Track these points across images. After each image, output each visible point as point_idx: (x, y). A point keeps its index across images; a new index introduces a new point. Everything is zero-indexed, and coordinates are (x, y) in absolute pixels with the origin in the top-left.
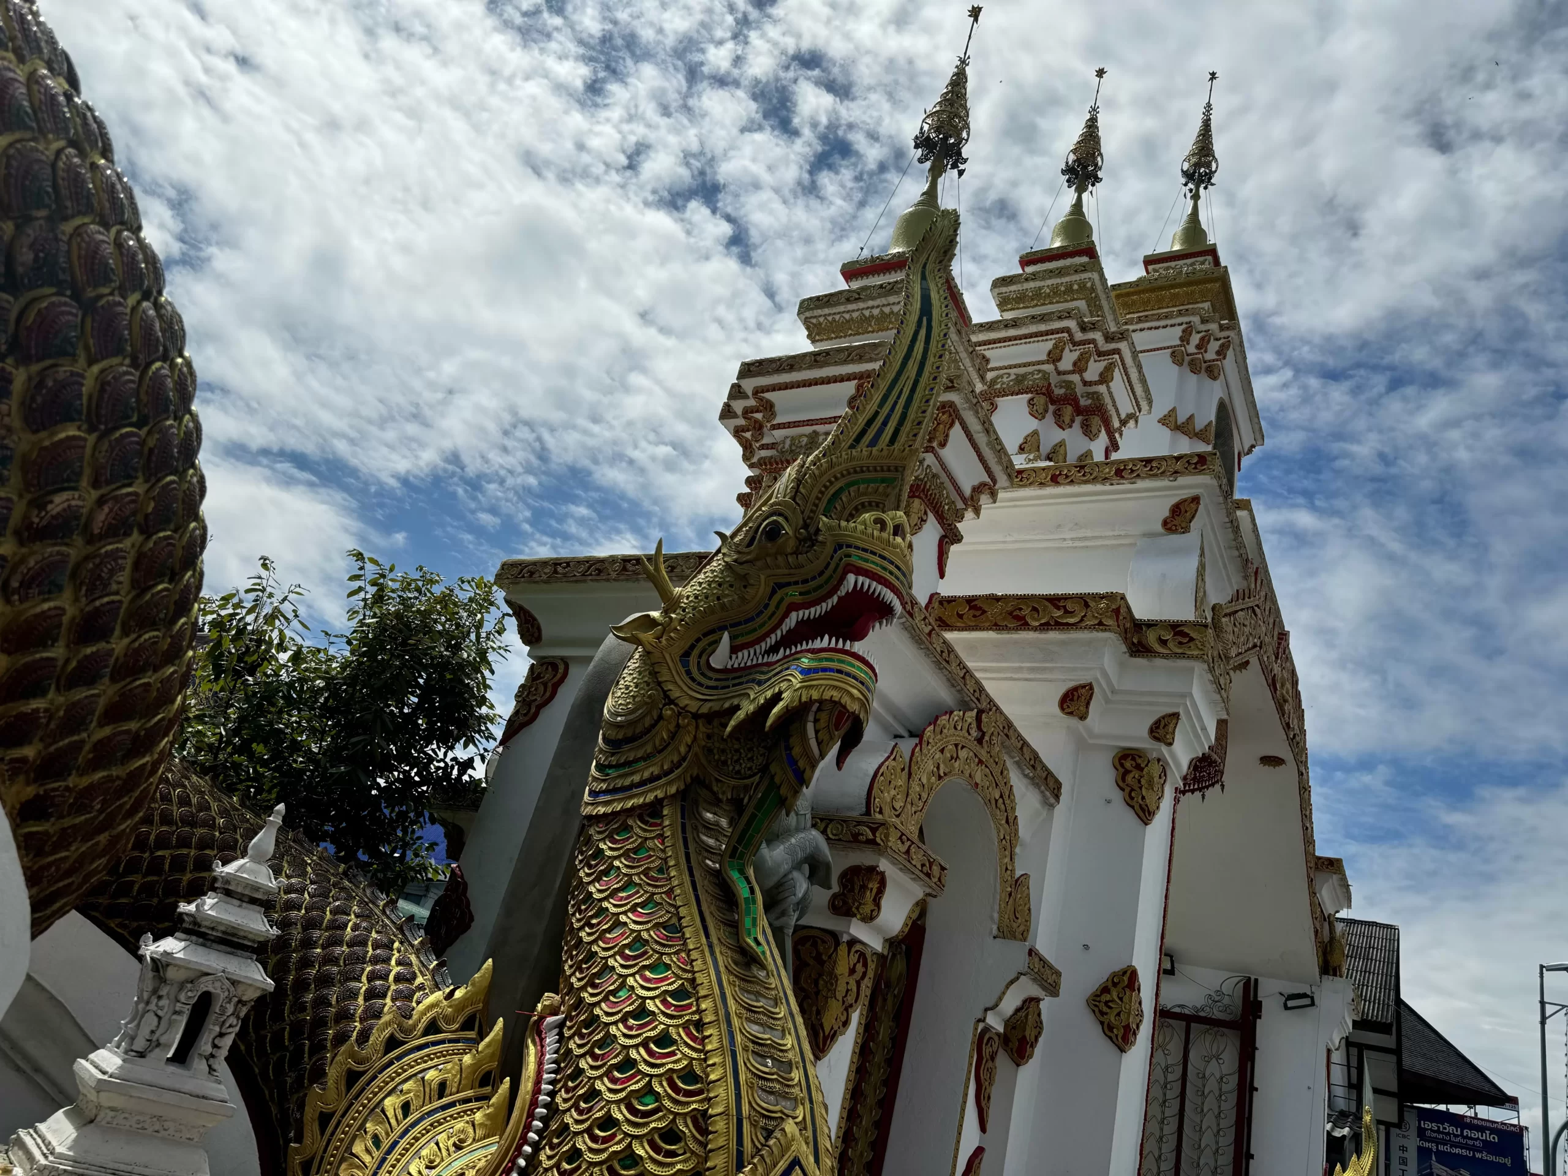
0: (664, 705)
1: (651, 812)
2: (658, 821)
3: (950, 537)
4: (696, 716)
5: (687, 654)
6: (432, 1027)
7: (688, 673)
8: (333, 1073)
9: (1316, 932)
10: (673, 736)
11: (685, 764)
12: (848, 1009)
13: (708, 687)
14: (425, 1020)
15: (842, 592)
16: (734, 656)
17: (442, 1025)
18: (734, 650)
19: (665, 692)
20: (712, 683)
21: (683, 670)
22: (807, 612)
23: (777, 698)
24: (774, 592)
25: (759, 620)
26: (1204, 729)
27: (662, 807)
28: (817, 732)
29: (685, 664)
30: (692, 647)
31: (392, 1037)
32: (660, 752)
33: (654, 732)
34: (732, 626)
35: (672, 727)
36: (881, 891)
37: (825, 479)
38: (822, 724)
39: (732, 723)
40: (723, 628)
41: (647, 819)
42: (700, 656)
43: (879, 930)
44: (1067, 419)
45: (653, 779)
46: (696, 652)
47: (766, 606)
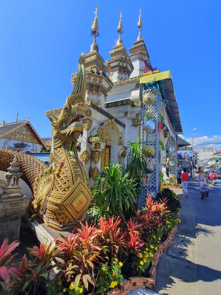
1: (60, 147)
3: (106, 95)
4: (63, 134)
6: (46, 173)
7: (61, 129)
8: (36, 180)
12: (99, 158)
14: (45, 172)
17: (47, 172)
23: (70, 131)
24: (68, 116)
30: (60, 125)
31: (41, 175)
35: (60, 136)
36: (100, 145)
37: (72, 99)
38: (77, 133)
39: (67, 135)
40: (64, 122)
43: (101, 149)
44: (122, 73)
45: (59, 143)
46: (61, 126)
47: (68, 119)
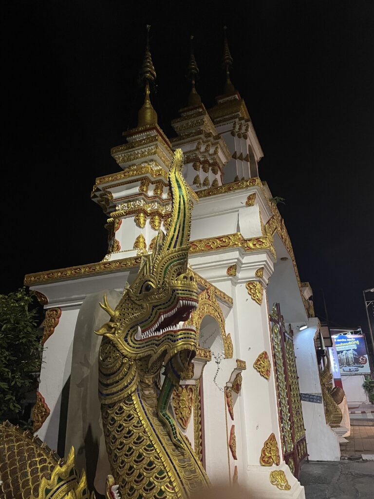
0: (123, 359)
1: (128, 399)
2: (132, 402)
4: (135, 360)
5: (126, 337)
7: (128, 344)
9: (305, 306)
10: (129, 369)
11: (135, 378)
12: (190, 408)
13: (137, 348)
15: (178, 306)
16: (143, 334)
18: (143, 332)
19: (122, 353)
20: (138, 346)
21: (126, 344)
22: (167, 315)
23: (165, 352)
24: (153, 309)
25: (150, 319)
26: (270, 268)
27: (132, 397)
28: (182, 361)
29: (126, 341)
32: (125, 376)
33: (121, 369)
34: (140, 323)
35: (127, 366)
36: (193, 368)
41: (127, 402)
42: (131, 337)
43: (194, 379)
44: (207, 169)
45: (125, 387)
47: (151, 315)
